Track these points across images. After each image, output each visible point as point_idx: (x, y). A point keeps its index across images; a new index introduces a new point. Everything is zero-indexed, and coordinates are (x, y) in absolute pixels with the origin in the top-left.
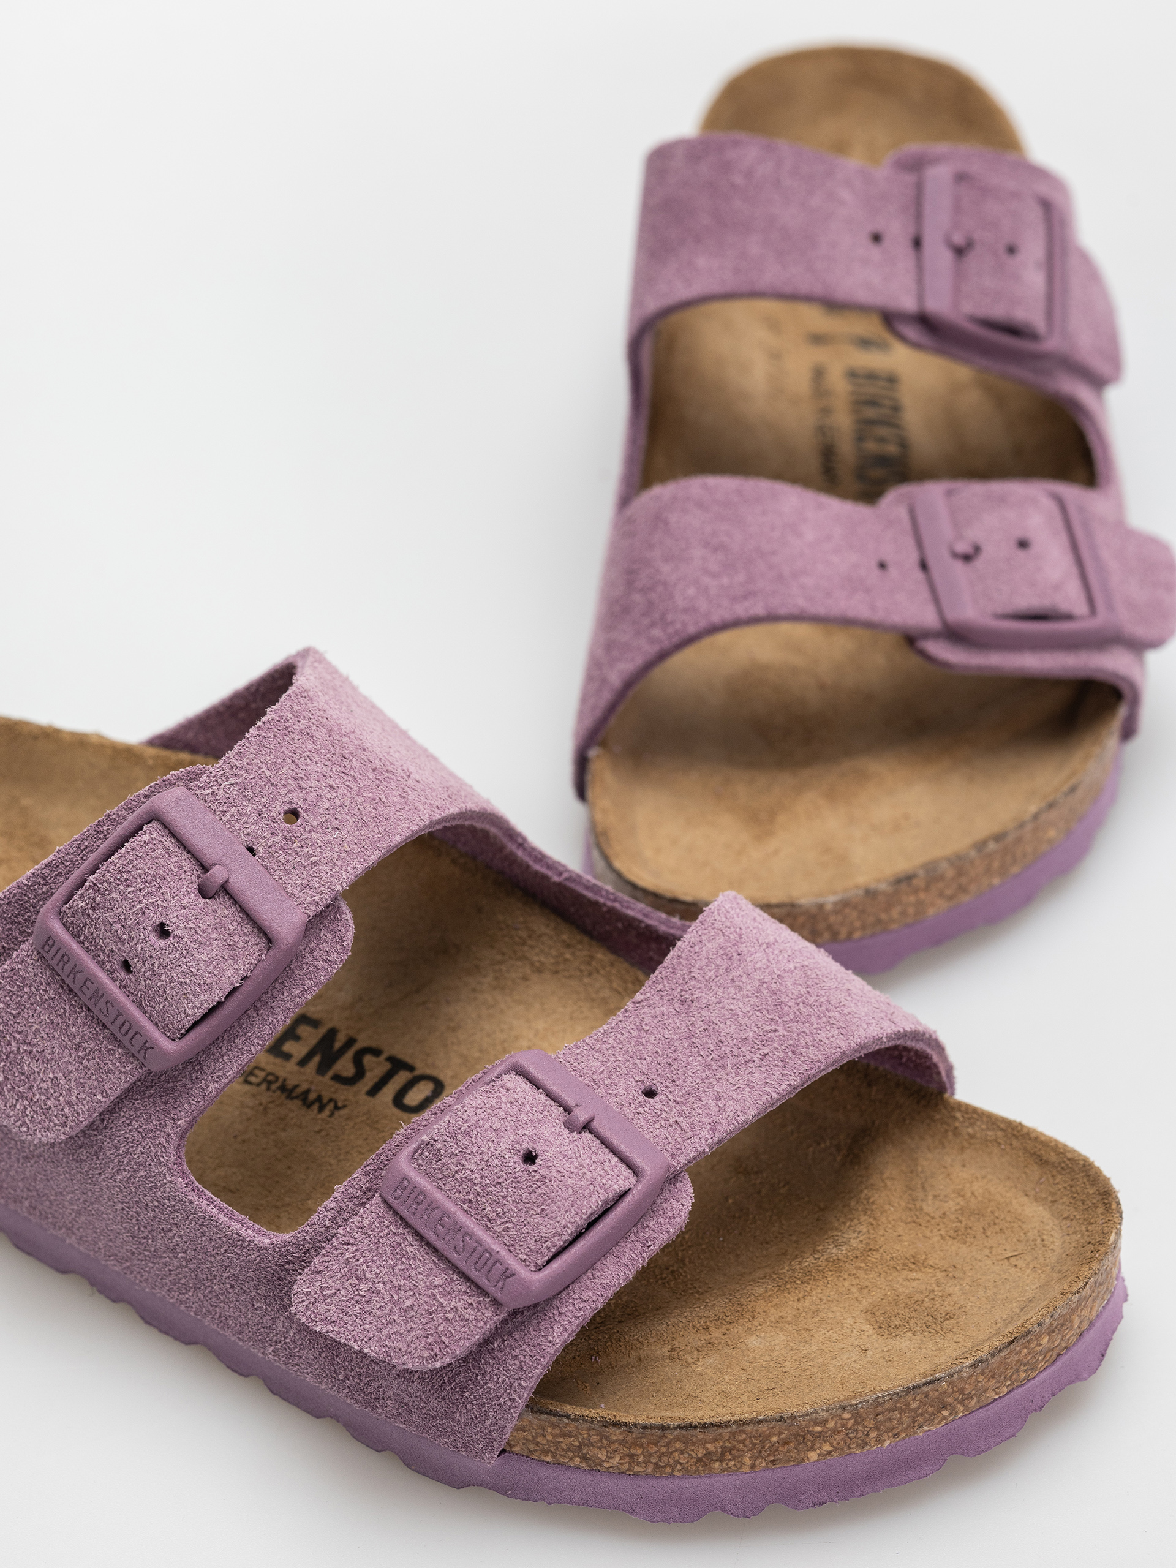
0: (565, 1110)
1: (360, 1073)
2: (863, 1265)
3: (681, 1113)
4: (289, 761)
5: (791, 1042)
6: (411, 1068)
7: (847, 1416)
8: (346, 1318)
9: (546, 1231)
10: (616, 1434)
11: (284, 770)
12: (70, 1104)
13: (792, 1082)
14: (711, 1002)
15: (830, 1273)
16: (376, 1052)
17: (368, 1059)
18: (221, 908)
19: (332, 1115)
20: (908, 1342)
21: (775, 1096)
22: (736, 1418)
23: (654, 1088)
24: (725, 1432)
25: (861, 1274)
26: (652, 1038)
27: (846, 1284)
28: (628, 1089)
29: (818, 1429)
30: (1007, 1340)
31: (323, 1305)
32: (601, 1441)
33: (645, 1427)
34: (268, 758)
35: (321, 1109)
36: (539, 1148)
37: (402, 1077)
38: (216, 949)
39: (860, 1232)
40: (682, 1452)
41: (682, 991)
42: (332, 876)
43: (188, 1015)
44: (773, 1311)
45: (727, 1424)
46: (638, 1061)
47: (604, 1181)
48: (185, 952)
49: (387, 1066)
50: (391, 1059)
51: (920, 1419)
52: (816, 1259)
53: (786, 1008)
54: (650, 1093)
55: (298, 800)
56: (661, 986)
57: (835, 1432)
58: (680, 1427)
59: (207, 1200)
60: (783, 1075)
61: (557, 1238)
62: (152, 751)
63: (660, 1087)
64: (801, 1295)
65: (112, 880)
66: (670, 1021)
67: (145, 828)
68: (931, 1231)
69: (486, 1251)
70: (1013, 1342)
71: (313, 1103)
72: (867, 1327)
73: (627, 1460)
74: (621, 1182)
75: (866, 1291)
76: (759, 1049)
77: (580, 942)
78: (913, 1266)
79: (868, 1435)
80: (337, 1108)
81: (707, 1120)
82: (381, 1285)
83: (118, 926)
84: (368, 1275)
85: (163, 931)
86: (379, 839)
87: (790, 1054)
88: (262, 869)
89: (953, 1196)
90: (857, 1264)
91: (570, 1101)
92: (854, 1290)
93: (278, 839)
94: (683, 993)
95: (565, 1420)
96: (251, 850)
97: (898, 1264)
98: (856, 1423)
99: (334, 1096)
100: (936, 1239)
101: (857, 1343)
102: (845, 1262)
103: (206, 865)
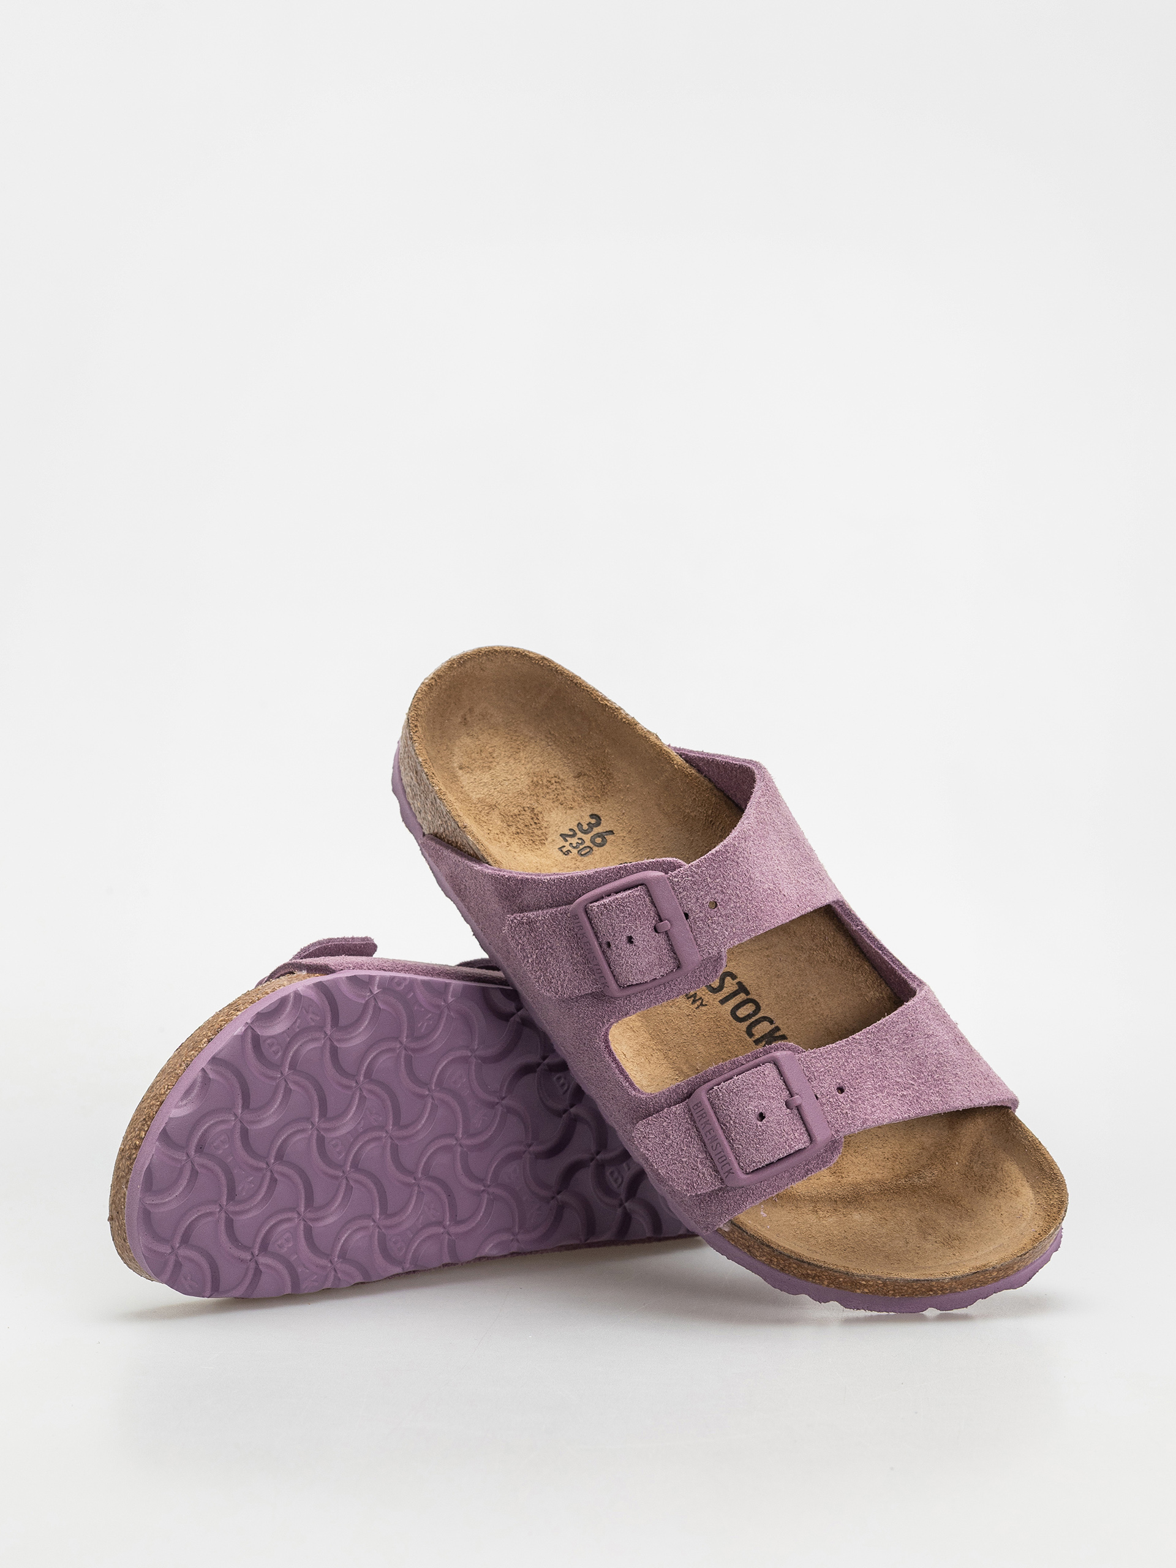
0: (790, 1093)
1: (721, 987)
2: (927, 1193)
3: (851, 1108)
4: (722, 876)
5: (917, 1094)
6: (747, 993)
7: (880, 1282)
8: (656, 1152)
9: (756, 1159)
10: (767, 1249)
11: (718, 880)
12: (562, 987)
13: (910, 1115)
14: (889, 1055)
15: (909, 1192)
16: (734, 977)
17: (728, 979)
18: (661, 939)
19: (698, 1007)
20: (931, 1245)
21: (901, 1118)
22: (826, 1265)
23: (844, 1088)
24: (819, 1270)
25: (924, 1197)
26: (853, 1062)
27: (915, 1200)
28: (828, 1085)
29: (864, 1282)
30: (973, 1271)
31: (647, 1141)
32: (759, 1248)
33: (781, 1253)
34: (712, 872)
35: (694, 1002)
36: (767, 1115)
37: (742, 996)
38: (653, 957)
39: (934, 1174)
40: (796, 1269)
41: (878, 1043)
42: (722, 943)
43: (629, 981)
44: (873, 1202)
45: (820, 1267)
46: (842, 1071)
47: (792, 1142)
48: (638, 954)
49: (736, 988)
50: (739, 984)
51: (918, 1293)
52: (905, 1181)
53: (922, 1075)
54: (841, 1090)
55: (719, 897)
56: (869, 1036)
57: (871, 1286)
58: (797, 1259)
59: (613, 1058)
60: (908, 1109)
61: (759, 1164)
62: (679, 760)
63: (847, 1089)
64: (890, 1199)
65: (614, 907)
66: (866, 1056)
67: (639, 888)
68: (971, 1183)
69: (725, 1156)
70: (976, 1273)
71: (690, 997)
72: (914, 1229)
73: (769, 1260)
74: (801, 1144)
75: (923, 1207)
76: (902, 1091)
77: (858, 956)
78: (952, 1203)
79: (888, 1292)
80: (702, 1005)
81: (863, 1116)
82: (676, 1144)
83: (610, 928)
84: (671, 1137)
85: (630, 940)
86: (752, 930)
87: (915, 1101)
88: (688, 928)
89: (991, 1166)
90: (925, 1192)
91: (795, 1089)
92: (918, 1204)
93: (702, 915)
94: (878, 1044)
95: (745, 1234)
96: (687, 916)
97: (945, 1199)
98: (884, 1286)
99: (703, 997)
100: (972, 1189)
101: (906, 1236)
102: (919, 1189)
103: (663, 919)
